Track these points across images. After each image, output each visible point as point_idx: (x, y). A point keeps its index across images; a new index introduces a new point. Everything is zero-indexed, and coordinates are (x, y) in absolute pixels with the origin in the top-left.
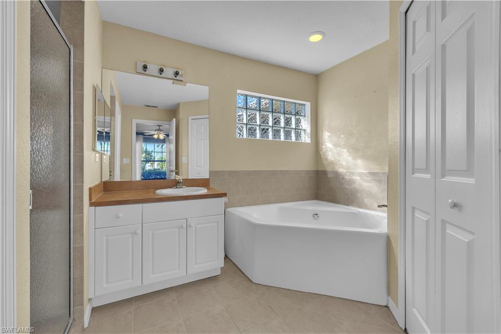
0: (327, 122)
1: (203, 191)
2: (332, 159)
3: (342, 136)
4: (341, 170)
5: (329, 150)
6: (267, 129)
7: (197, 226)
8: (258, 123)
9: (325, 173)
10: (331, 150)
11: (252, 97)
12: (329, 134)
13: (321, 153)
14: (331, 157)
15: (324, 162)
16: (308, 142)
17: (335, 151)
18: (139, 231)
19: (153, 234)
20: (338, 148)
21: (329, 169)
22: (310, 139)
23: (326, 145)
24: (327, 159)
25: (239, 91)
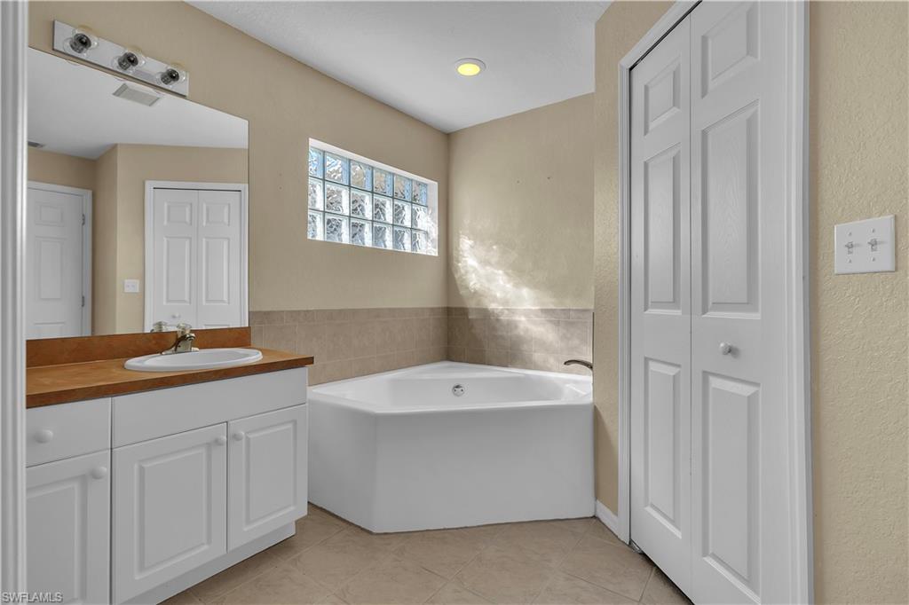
0: (467, 221)
1: (254, 357)
2: (478, 286)
3: (495, 247)
4: (492, 306)
5: (471, 270)
6: (362, 226)
7: (251, 436)
8: (346, 212)
9: (463, 311)
10: (475, 270)
11: (336, 156)
12: (471, 242)
13: (456, 276)
14: (475, 284)
15: (462, 292)
16: (433, 254)
17: (482, 271)
18: (105, 470)
19: (142, 470)
20: (488, 268)
21: (471, 304)
22: (436, 250)
23: (465, 261)
24: (467, 288)
25: (313, 142)
